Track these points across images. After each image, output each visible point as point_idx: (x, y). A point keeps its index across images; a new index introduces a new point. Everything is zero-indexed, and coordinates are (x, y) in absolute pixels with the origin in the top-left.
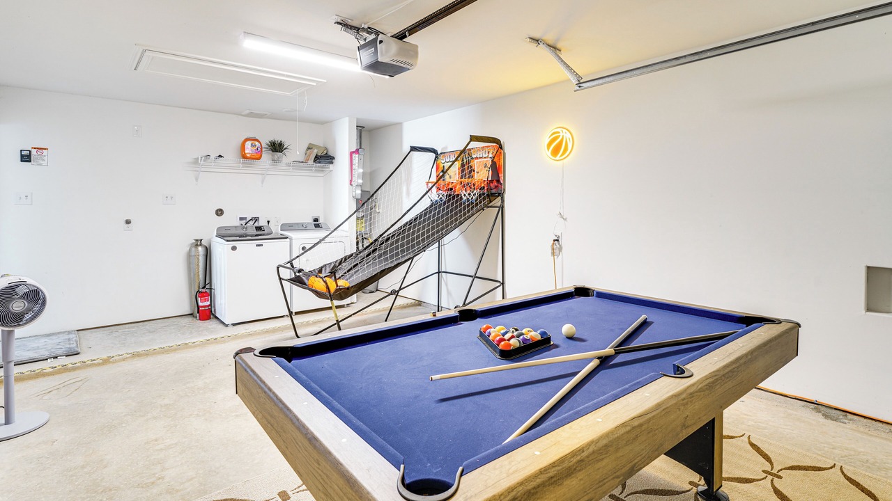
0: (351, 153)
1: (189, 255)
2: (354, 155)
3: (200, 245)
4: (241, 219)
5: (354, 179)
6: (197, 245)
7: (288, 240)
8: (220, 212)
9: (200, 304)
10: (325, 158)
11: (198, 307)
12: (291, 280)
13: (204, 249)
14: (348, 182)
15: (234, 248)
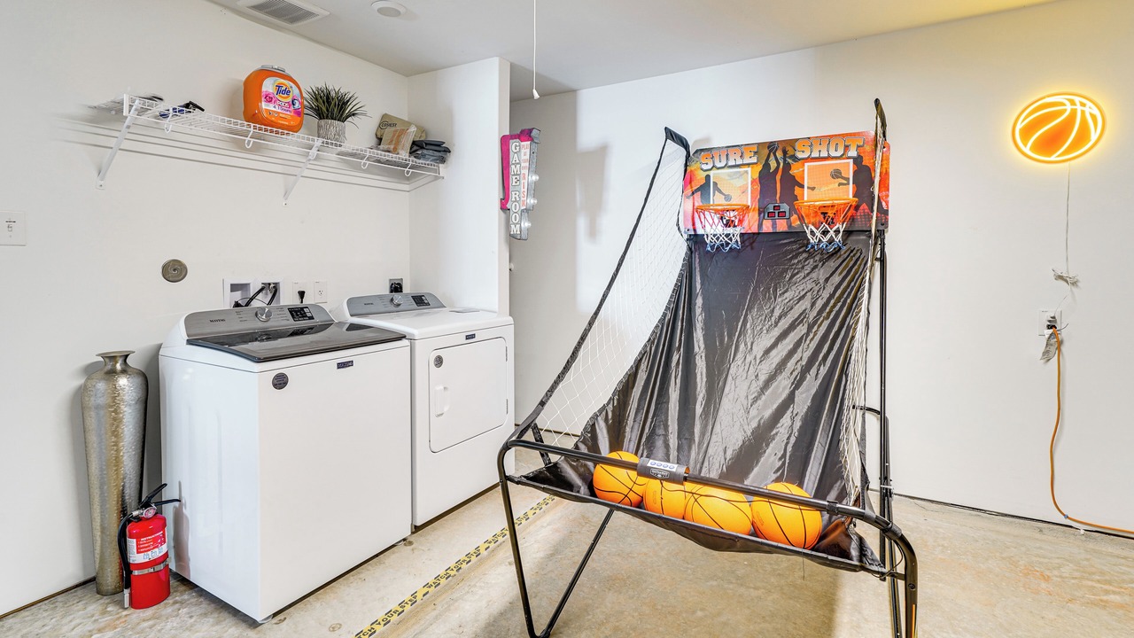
0: (505, 142)
1: (79, 403)
2: (514, 144)
3: (124, 371)
4: (234, 288)
5: (513, 196)
6: (112, 373)
7: (405, 342)
8: (174, 271)
9: (136, 558)
10: (431, 149)
11: (126, 566)
12: (536, 479)
13: (138, 380)
14: (497, 204)
15: (280, 382)
